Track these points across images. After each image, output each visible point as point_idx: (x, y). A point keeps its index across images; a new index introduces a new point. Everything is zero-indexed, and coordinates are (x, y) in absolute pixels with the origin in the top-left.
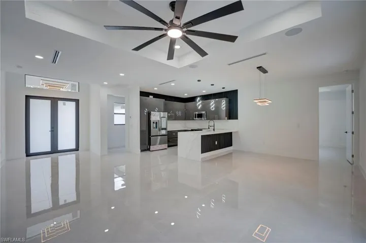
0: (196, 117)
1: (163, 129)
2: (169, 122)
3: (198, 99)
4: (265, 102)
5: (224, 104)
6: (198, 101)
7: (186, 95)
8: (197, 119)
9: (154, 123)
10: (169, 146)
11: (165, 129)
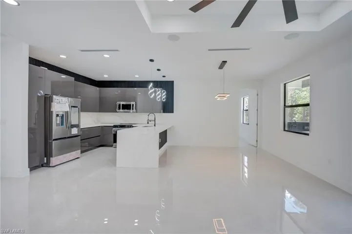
0: (119, 109)
1: (73, 126)
2: (83, 114)
3: (151, 84)
4: (224, 97)
5: (164, 96)
6: (150, 87)
7: (106, 77)
8: (121, 110)
9: (57, 115)
10: (82, 152)
11: (77, 126)
